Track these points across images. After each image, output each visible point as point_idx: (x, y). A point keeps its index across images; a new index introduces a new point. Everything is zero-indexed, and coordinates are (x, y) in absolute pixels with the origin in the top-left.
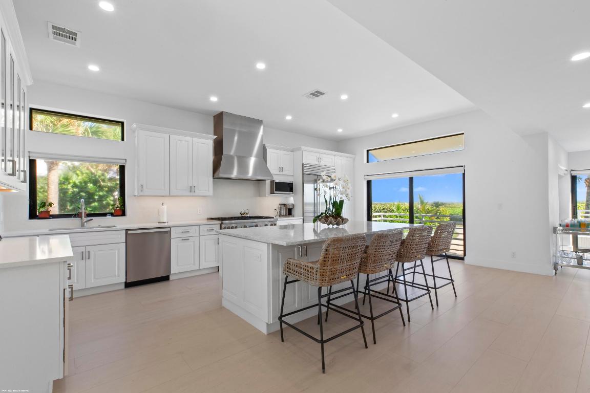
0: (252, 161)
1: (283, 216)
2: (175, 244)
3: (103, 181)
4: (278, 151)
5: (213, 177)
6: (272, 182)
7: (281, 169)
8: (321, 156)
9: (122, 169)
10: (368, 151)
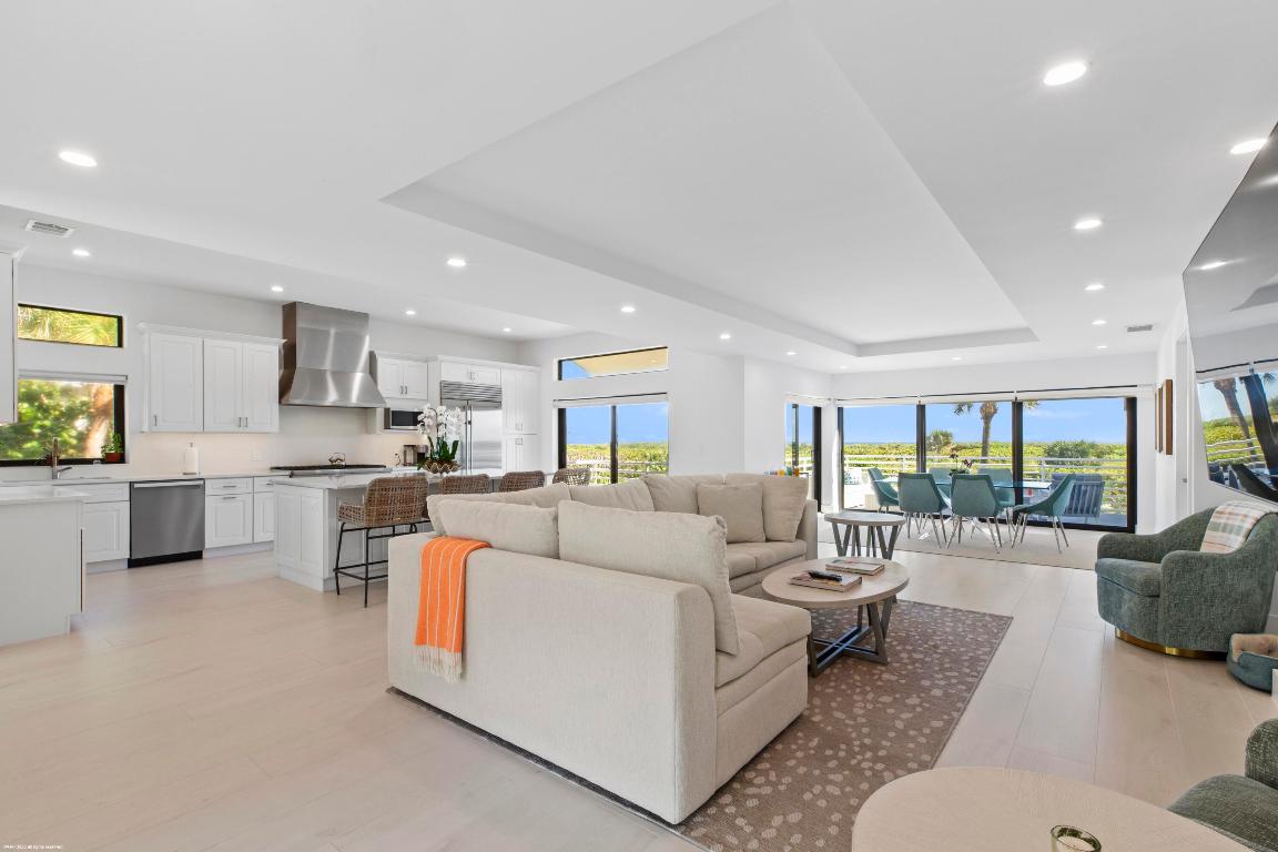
0: (358, 378)
1: (410, 465)
2: (212, 505)
3: (49, 395)
4: (398, 361)
5: (280, 402)
6: (387, 410)
7: (404, 390)
8: (474, 369)
9: (119, 391)
10: (560, 362)
